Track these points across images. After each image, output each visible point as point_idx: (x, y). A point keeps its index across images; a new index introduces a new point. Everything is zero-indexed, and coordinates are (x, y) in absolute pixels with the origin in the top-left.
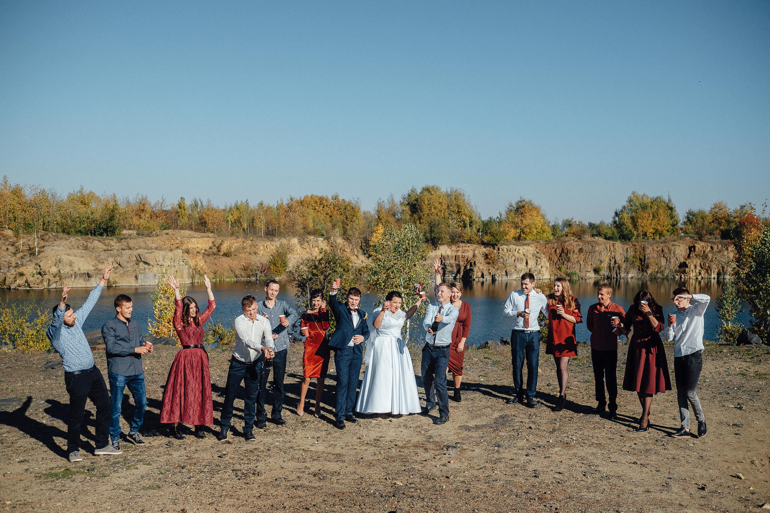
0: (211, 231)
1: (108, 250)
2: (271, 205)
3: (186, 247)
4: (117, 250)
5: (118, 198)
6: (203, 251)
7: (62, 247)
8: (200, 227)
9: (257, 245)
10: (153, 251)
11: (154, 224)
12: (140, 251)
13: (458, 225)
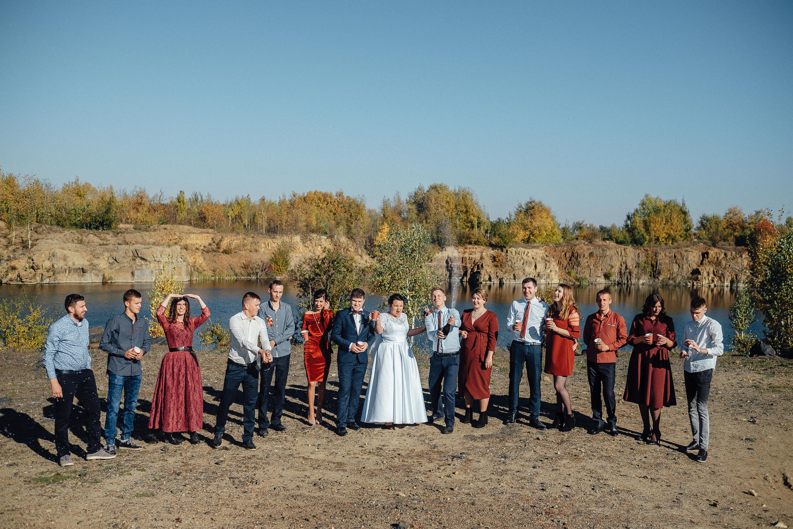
0: (211, 226)
1: (103, 245)
2: (273, 200)
3: (185, 243)
4: (113, 245)
5: (115, 189)
6: (202, 248)
7: (55, 240)
8: (199, 222)
9: (258, 242)
10: (150, 246)
11: (152, 218)
12: (137, 246)
13: (466, 226)
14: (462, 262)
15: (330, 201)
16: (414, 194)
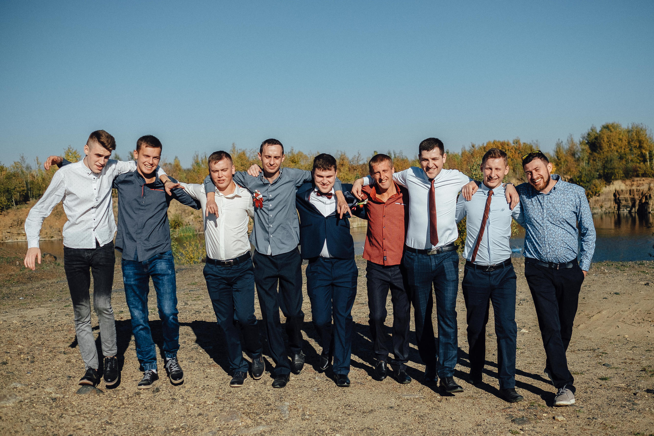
13: (640, 160)
14: (630, 194)
15: (507, 148)
16: (587, 135)
